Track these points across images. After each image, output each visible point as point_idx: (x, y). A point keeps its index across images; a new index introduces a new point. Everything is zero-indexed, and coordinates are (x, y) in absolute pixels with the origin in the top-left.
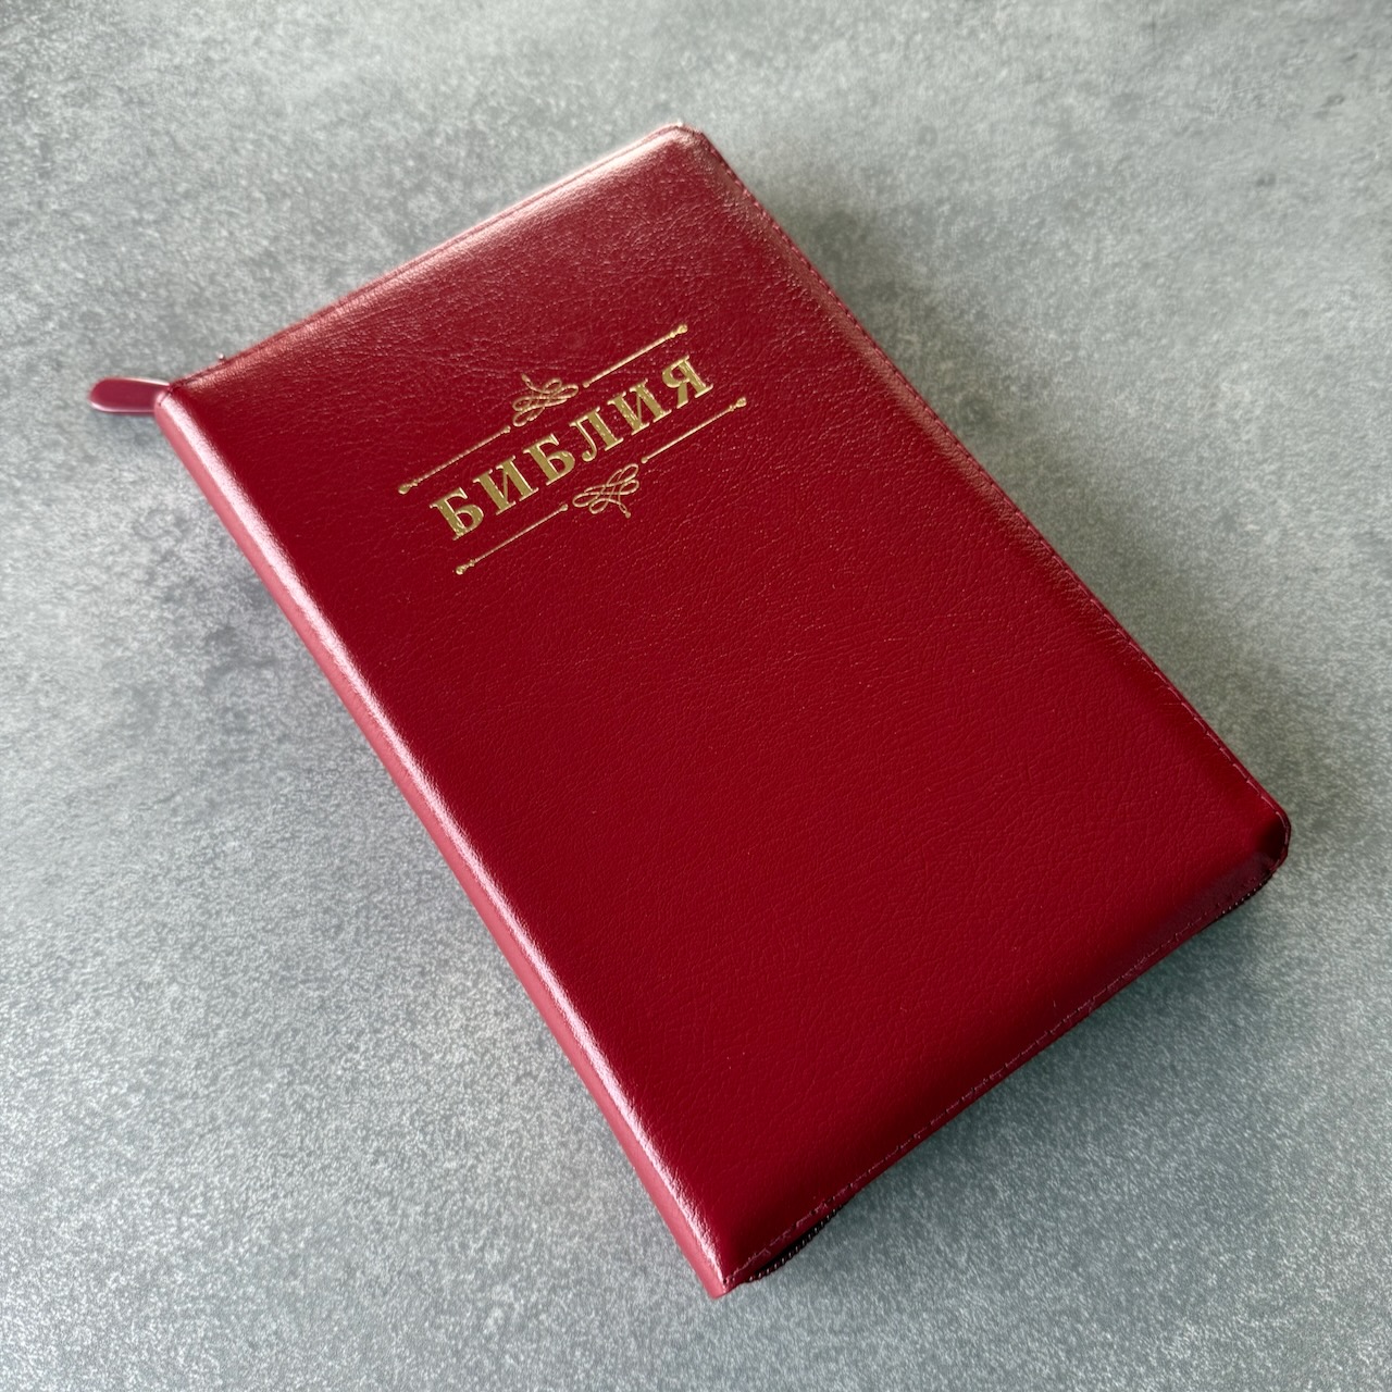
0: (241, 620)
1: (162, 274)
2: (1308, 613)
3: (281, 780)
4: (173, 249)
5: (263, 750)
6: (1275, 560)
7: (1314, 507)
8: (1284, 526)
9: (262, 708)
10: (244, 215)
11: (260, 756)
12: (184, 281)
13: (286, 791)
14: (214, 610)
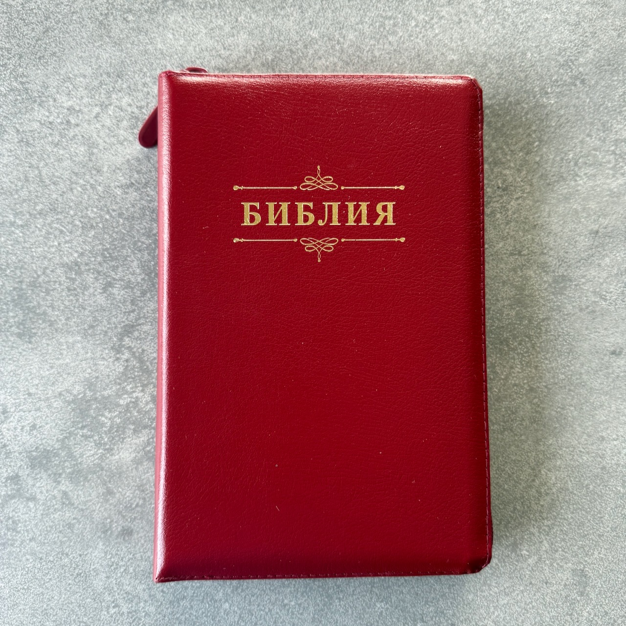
0: (24, 473)
1: (20, 261)
2: (533, 604)
3: (28, 560)
4: (28, 246)
5: (22, 543)
6: (529, 573)
7: (560, 549)
8: (541, 556)
9: (26, 521)
10: (68, 234)
11: (21, 545)
12: (30, 269)
13: (28, 566)
14: (12, 464)
